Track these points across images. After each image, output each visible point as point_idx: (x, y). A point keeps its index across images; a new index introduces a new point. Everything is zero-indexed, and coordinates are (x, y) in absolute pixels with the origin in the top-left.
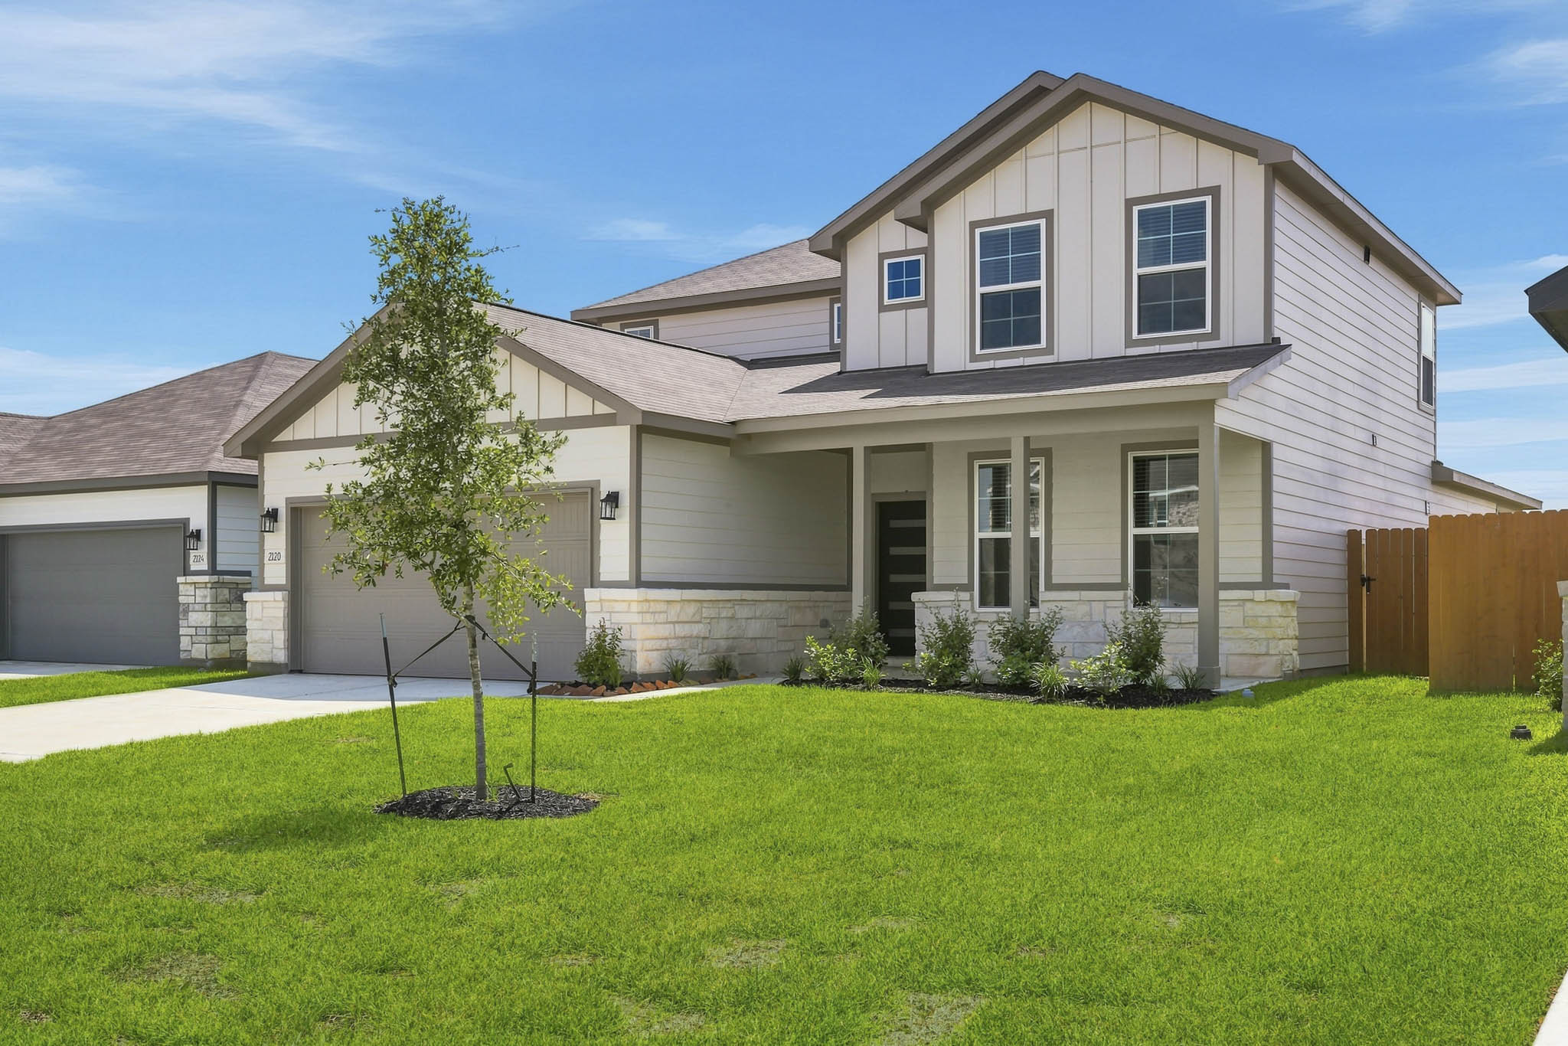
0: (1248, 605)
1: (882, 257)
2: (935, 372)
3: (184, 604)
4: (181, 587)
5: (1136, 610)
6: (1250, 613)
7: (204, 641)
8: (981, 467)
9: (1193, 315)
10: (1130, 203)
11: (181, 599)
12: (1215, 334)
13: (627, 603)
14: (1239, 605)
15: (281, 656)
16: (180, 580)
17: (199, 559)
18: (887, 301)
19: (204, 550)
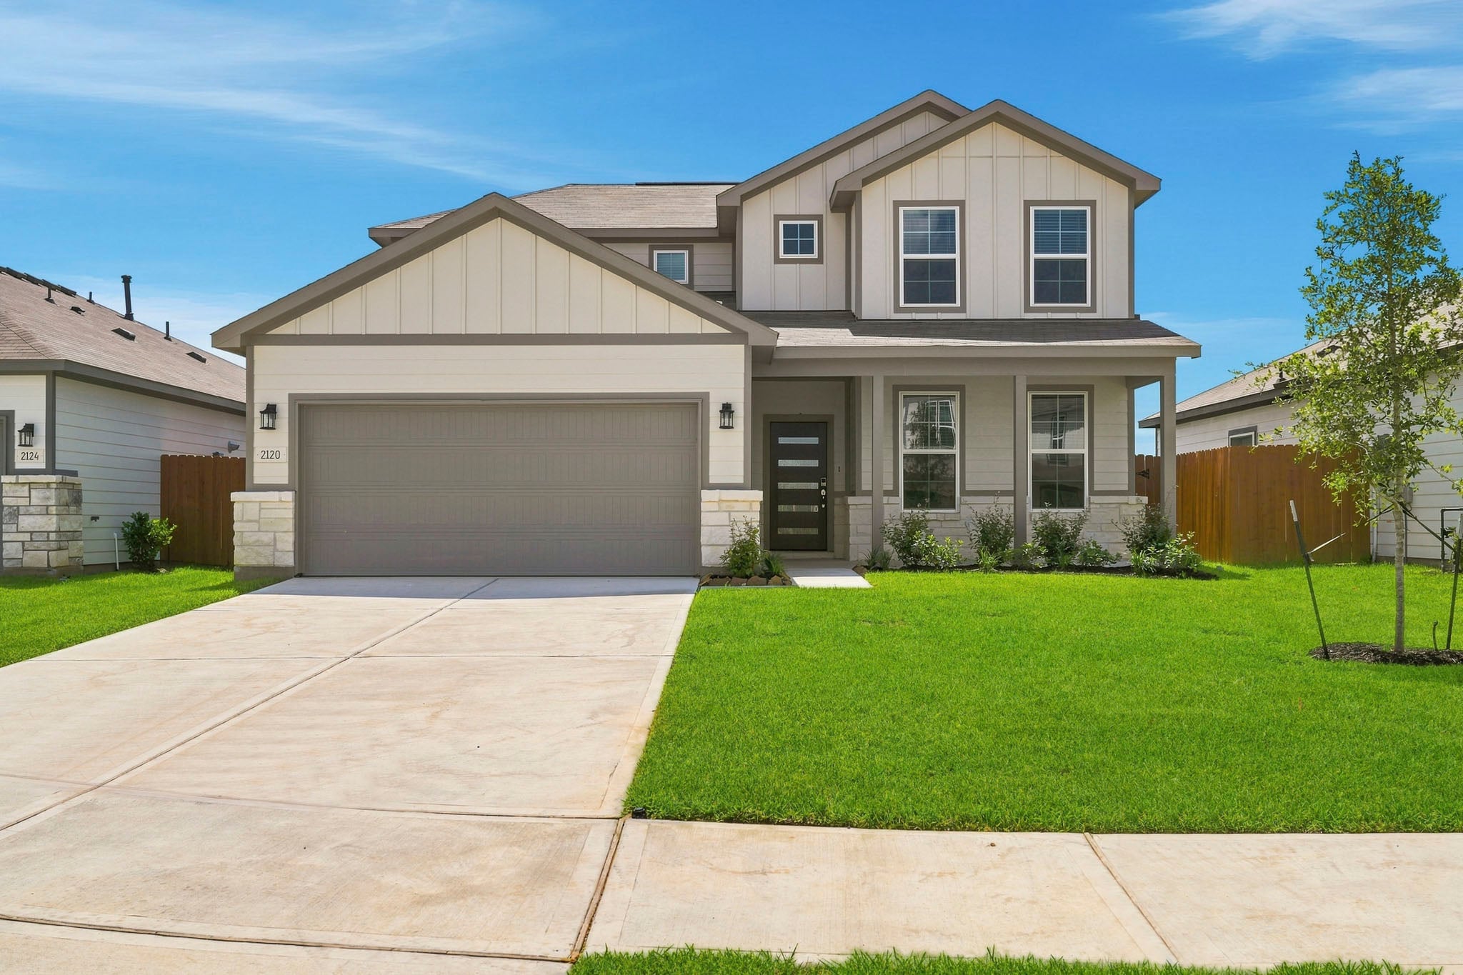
0: (1124, 507)
1: (777, 218)
2: (863, 318)
3: (10, 507)
4: (5, 488)
5: (1035, 511)
6: (1124, 512)
7: (43, 548)
8: (905, 397)
9: (1077, 293)
10: (1028, 204)
11: (6, 501)
12: (1093, 309)
13: (748, 503)
14: (1116, 507)
15: (289, 560)
16: (5, 479)
17: (30, 456)
18: (782, 255)
19: (40, 446)
